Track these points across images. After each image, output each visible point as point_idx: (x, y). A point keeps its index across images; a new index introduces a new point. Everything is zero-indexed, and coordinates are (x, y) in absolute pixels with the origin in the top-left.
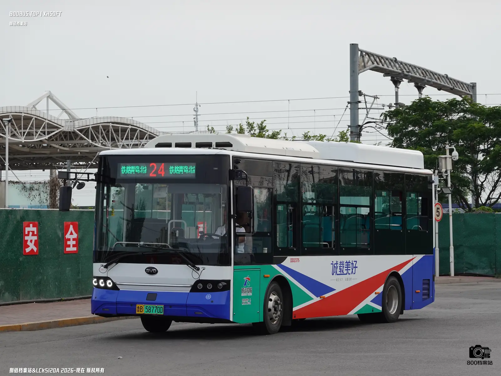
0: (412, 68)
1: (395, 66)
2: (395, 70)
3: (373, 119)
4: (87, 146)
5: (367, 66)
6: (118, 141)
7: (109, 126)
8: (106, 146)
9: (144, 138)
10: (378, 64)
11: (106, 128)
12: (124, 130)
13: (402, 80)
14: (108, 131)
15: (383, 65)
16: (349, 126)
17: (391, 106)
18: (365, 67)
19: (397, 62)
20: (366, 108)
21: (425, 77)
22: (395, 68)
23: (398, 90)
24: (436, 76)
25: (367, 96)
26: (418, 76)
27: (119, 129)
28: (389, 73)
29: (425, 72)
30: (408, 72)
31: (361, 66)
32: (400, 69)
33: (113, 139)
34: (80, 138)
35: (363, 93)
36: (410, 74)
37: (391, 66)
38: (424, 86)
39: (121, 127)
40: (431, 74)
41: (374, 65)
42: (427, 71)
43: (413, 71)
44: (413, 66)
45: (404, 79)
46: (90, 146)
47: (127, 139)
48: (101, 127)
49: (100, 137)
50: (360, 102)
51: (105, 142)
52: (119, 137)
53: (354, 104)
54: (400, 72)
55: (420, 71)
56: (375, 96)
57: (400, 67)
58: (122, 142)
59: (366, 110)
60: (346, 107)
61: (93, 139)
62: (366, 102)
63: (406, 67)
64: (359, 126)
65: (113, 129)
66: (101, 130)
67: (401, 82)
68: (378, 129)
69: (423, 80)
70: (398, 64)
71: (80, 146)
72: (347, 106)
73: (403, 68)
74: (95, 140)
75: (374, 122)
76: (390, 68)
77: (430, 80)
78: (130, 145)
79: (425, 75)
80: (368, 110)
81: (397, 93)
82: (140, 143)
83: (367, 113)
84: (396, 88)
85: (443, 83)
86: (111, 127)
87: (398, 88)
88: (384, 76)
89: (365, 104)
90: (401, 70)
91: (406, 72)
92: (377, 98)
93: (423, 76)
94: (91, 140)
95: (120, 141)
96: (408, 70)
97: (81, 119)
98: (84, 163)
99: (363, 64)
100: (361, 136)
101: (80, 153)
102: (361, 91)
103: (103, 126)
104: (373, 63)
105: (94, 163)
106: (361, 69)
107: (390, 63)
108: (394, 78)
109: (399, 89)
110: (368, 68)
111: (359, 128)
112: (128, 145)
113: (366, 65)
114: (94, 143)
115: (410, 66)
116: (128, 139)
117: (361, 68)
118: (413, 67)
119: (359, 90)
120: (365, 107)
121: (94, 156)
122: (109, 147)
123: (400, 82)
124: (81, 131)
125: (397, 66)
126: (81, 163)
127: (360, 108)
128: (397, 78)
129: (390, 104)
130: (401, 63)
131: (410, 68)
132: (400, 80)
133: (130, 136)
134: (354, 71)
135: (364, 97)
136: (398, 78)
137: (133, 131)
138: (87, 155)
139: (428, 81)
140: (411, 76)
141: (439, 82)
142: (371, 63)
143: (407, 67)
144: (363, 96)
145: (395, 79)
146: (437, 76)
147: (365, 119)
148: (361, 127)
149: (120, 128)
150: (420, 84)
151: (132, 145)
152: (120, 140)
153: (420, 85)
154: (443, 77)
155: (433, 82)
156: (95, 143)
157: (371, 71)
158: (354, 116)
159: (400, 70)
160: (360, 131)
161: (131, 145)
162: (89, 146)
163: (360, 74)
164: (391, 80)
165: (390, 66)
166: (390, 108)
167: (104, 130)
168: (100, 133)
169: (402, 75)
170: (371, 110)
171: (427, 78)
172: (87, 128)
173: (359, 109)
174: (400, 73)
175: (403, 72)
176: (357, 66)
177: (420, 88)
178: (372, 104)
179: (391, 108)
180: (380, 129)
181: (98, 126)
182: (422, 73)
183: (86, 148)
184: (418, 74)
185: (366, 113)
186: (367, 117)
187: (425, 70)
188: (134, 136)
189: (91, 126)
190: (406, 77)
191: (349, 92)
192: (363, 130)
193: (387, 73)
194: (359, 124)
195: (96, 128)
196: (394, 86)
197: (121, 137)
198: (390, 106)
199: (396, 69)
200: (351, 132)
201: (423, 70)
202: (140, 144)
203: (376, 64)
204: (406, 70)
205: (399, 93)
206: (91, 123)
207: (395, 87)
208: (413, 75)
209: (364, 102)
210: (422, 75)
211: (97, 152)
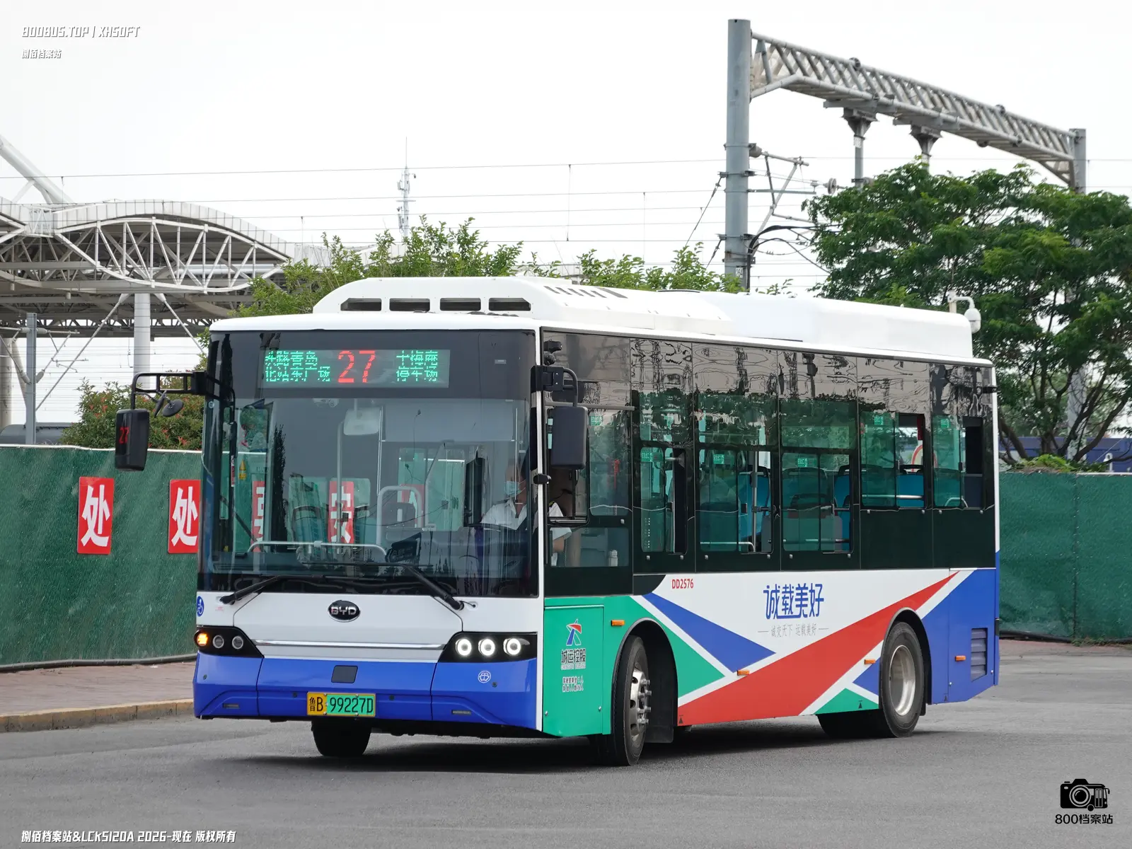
0: (903, 87)
1: (855, 81)
2: (854, 90)
3: (790, 218)
4: (90, 277)
5: (776, 80)
6: (175, 267)
7: (149, 225)
8: (143, 279)
9: (242, 260)
10: (805, 74)
11: (140, 230)
12: (190, 237)
13: (875, 118)
14: (148, 239)
15: (819, 78)
16: (722, 238)
17: (833, 186)
18: (768, 80)
19: (861, 71)
20: (772, 191)
21: (940, 111)
22: (855, 86)
23: (862, 144)
24: (971, 110)
25: (773, 157)
26: (919, 107)
27: (176, 233)
28: (838, 100)
29: (940, 96)
30: (891, 97)
31: (757, 77)
32: (869, 88)
33: (159, 260)
34: (71, 255)
35: (761, 150)
36: (896, 102)
37: (844, 80)
38: (935, 135)
39: (182, 228)
40: (958, 105)
41: (792, 76)
42: (947, 95)
43: (907, 94)
44: (906, 81)
45: (878, 116)
46: (99, 278)
47: (197, 260)
48: (126, 227)
49: (125, 255)
50: (751, 173)
51: (138, 266)
52: (176, 253)
53: (736, 177)
54: (868, 95)
55: (925, 96)
56: (795, 159)
57: (868, 83)
58: (184, 268)
59: (769, 194)
60: (714, 186)
61: (105, 260)
62: (769, 174)
63: (886, 84)
64: (749, 236)
65: (160, 234)
66: (127, 233)
67: (872, 124)
68: (799, 247)
69: (933, 118)
70: (864, 76)
71: (71, 276)
72: (718, 185)
73: (876, 86)
74: (113, 263)
75: (789, 228)
76: (840, 86)
77: (951, 118)
78: (204, 277)
79: (939, 104)
80: (776, 195)
81: (859, 152)
82: (232, 271)
83: (774, 203)
84: (858, 139)
85: (989, 129)
86: (154, 229)
87: (863, 139)
88: (826, 106)
89: (768, 178)
90: (872, 91)
91: (886, 96)
92: (802, 163)
93: (933, 109)
94: (99, 260)
95: (178, 265)
96: (889, 91)
97: (76, 205)
98: (90, 323)
99: (764, 73)
100: (754, 263)
101: (72, 295)
102: (755, 144)
103: (131, 225)
104: (791, 72)
105: (117, 324)
106: (757, 88)
107: (841, 73)
108: (851, 111)
109: (864, 141)
110: (778, 83)
111: (748, 243)
112: (199, 276)
113: (772, 76)
114: (108, 271)
115: (899, 80)
116: (201, 260)
117: (758, 84)
118: (906, 85)
119: (751, 141)
120: (769, 188)
121: (112, 305)
122: (148, 279)
123: (868, 123)
124: (74, 236)
125: (862, 80)
126: (82, 323)
127: (753, 191)
128: (858, 112)
129: (831, 180)
130: (874, 73)
131: (899, 88)
132: (868, 119)
133: (206, 254)
134: (737, 93)
135: (764, 160)
136: (863, 112)
137: (215, 239)
138: (92, 301)
139: (945, 121)
140: (899, 109)
141: (978, 125)
142: (787, 71)
143: (891, 84)
144: (762, 157)
145: (855, 114)
146: (974, 108)
147: (767, 219)
148: (753, 241)
149: (179, 230)
150: (926, 130)
151: (210, 277)
152: (179, 261)
153: (925, 132)
154: (993, 111)
155: (962, 125)
156: (113, 269)
157: (788, 92)
158: (736, 211)
159: (867, 91)
160: (751, 251)
161: (207, 276)
162: (99, 276)
163: (753, 100)
164: (845, 117)
165: (841, 82)
166: (829, 191)
167: (137, 235)
168: (125, 241)
169: (873, 104)
170: (784, 195)
171: (944, 115)
172: (88, 229)
173: (748, 191)
174: (866, 101)
175: (877, 95)
176: (748, 78)
177: (925, 140)
178: (789, 180)
179: (832, 190)
180: (803, 246)
181: (121, 225)
182: (932, 100)
183: (88, 282)
184: (919, 103)
185: (771, 204)
186: (773, 214)
187: (940, 93)
188: (217, 254)
189: (99, 225)
190: (885, 109)
191: (725, 145)
192: (760, 248)
193: (833, 99)
194: (749, 233)
195: (114, 230)
196: (853, 134)
197: (181, 254)
198: (831, 186)
199: (857, 88)
200: (728, 253)
201: (936, 92)
202: (233, 276)
203: (799, 74)
204: (884, 90)
205: (865, 154)
206: (99, 216)
207: (855, 136)
208: (907, 105)
209: (765, 173)
210: (931, 106)
211: (119, 295)
